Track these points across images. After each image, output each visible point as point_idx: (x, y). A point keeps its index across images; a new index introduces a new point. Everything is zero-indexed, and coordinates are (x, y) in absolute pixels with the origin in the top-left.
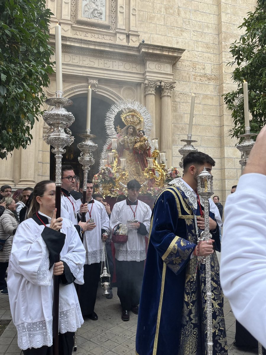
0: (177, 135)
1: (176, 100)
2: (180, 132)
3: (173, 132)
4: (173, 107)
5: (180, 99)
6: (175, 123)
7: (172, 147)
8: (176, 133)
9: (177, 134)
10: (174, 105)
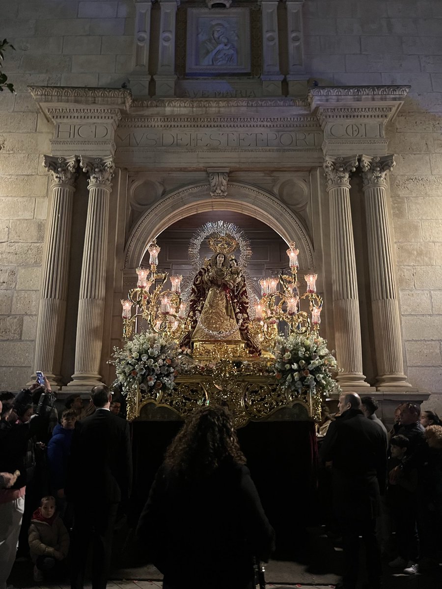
0: (409, 268)
1: (399, 193)
2: (416, 261)
3: (398, 262)
4: (393, 208)
5: (408, 191)
6: (401, 242)
7: (399, 294)
8: (405, 264)
9: (409, 266)
10: (394, 204)
